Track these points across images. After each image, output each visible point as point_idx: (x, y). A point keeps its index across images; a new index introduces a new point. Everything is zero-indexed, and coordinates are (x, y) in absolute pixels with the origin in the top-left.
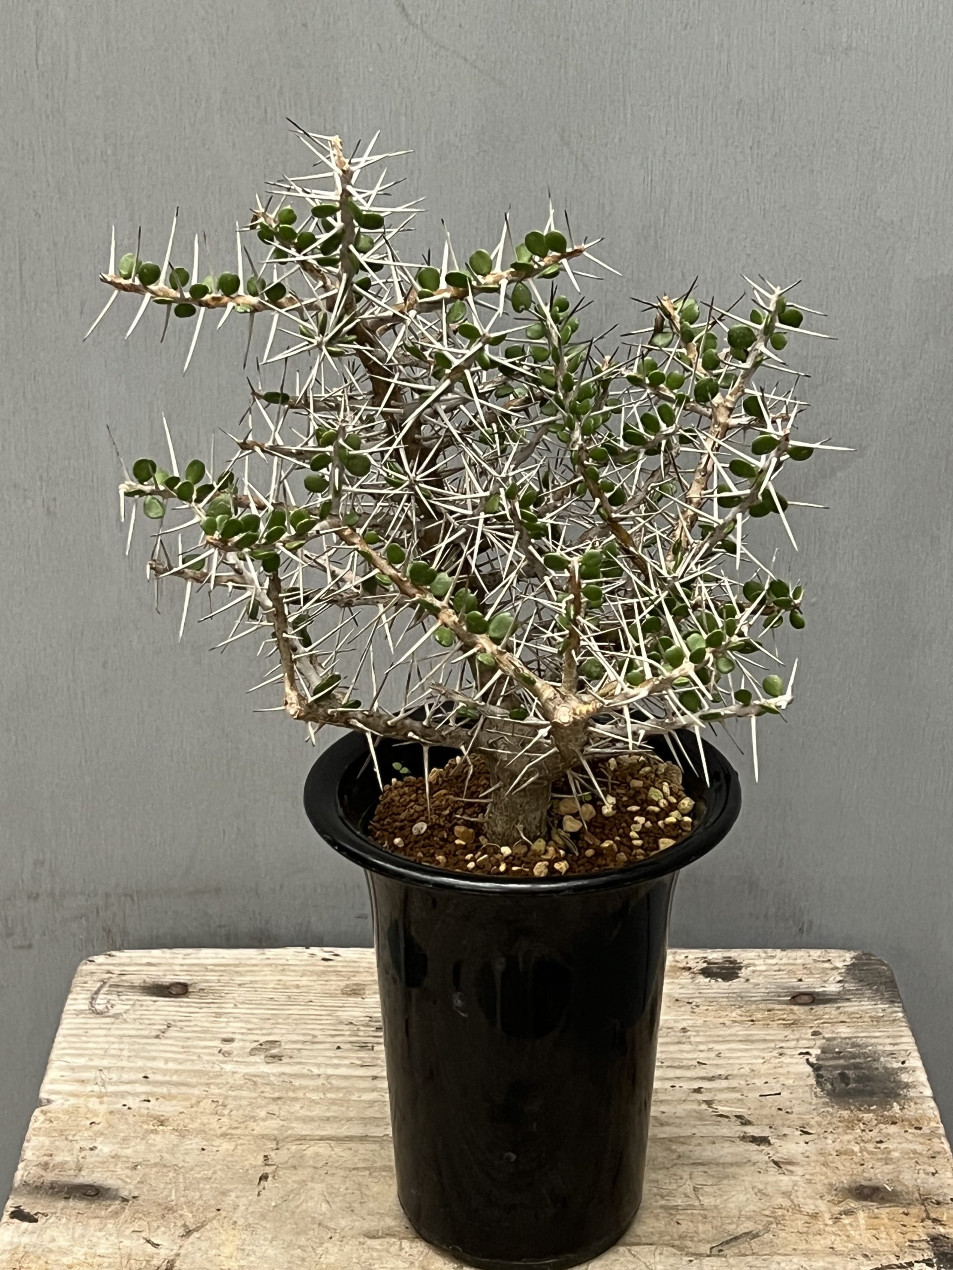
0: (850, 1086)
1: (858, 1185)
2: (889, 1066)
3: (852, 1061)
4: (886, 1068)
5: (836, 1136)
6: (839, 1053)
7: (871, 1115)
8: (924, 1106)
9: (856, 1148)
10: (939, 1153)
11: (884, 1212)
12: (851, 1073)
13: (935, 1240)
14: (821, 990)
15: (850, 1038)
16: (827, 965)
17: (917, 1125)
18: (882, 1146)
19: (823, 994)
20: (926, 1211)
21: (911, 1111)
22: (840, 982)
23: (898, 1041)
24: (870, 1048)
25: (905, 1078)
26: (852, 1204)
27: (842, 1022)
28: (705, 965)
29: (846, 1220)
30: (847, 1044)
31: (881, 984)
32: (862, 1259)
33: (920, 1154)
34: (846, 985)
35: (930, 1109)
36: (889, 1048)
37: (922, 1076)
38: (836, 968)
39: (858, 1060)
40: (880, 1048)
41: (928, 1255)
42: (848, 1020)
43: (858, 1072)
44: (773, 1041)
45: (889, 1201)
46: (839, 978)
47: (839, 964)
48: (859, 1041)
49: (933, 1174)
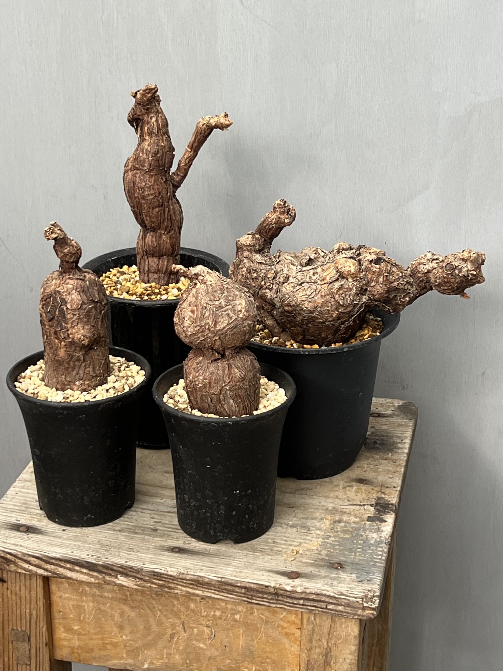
0: (376, 446)
1: (359, 478)
2: (396, 441)
3: (382, 438)
4: (394, 442)
6: (378, 434)
7: (378, 456)
8: (402, 456)
10: (398, 471)
11: (364, 487)
12: (378, 442)
13: (379, 499)
15: (385, 430)
16: (391, 405)
17: (394, 461)
18: (376, 467)
19: (383, 414)
20: (381, 489)
21: (395, 457)
22: (393, 411)
23: (405, 433)
24: (391, 434)
25: (400, 445)
26: (353, 484)
27: (386, 424)
29: (348, 488)
30: (383, 432)
31: (410, 413)
32: (346, 501)
33: (390, 471)
34: (395, 412)
35: (404, 457)
36: (399, 435)
37: (407, 446)
38: (394, 406)
39: (384, 438)
40: (396, 434)
41: (373, 503)
42: (388, 424)
43: (381, 442)
45: (368, 484)
46: (393, 409)
47: (396, 405)
48: (388, 431)
49: (391, 478)
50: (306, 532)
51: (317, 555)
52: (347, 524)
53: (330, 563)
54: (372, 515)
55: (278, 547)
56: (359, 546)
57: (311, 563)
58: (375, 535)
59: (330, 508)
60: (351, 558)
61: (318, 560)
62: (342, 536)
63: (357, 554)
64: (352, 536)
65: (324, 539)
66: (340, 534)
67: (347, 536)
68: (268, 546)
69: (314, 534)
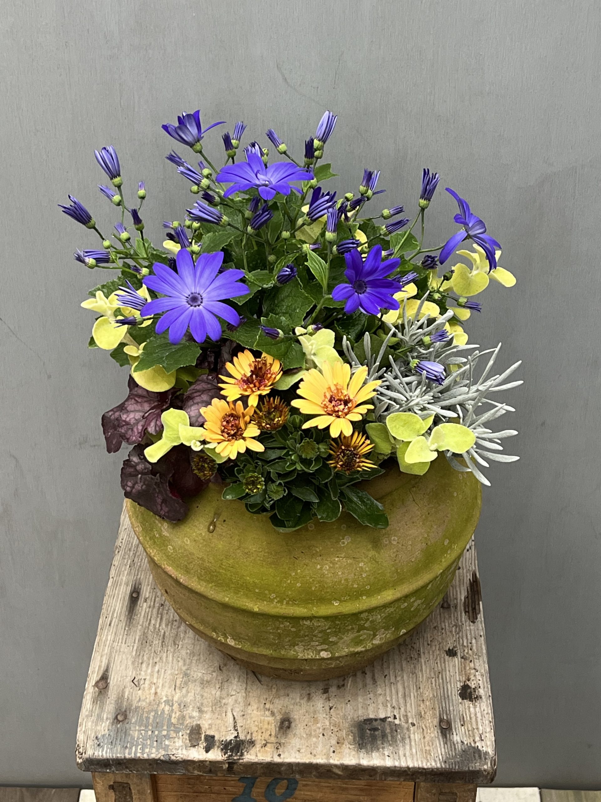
1: (292, 720)
2: (385, 749)
3: (389, 735)
5: (328, 719)
6: (396, 731)
9: (319, 725)
12: (378, 732)
13: (252, 743)
14: (455, 733)
15: (409, 737)
16: (478, 739)
17: (337, 751)
18: (321, 735)
19: (450, 733)
22: (462, 742)
24: (400, 744)
26: (279, 717)
27: (424, 737)
28: (473, 687)
29: (267, 712)
30: (404, 735)
31: (461, 760)
32: (242, 714)
33: (314, 749)
34: (459, 745)
35: (350, 761)
36: (401, 753)
38: (475, 743)
39: (390, 738)
40: (401, 748)
41: (242, 737)
42: (426, 740)
43: (380, 736)
44: (406, 706)
45: (279, 730)
46: (466, 743)
47: (477, 744)
48: (407, 741)
49: (299, 751)
50: (175, 686)
51: (138, 699)
52: (197, 718)
53: (125, 711)
54: (216, 738)
55: (147, 667)
56: (156, 733)
57: (123, 696)
58: (179, 743)
59: (224, 701)
60: (135, 727)
61: (129, 701)
62: (173, 715)
63: (143, 732)
64: (174, 725)
65: (167, 702)
66: (177, 714)
67: (174, 721)
68: (149, 659)
69: (173, 692)
